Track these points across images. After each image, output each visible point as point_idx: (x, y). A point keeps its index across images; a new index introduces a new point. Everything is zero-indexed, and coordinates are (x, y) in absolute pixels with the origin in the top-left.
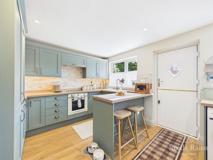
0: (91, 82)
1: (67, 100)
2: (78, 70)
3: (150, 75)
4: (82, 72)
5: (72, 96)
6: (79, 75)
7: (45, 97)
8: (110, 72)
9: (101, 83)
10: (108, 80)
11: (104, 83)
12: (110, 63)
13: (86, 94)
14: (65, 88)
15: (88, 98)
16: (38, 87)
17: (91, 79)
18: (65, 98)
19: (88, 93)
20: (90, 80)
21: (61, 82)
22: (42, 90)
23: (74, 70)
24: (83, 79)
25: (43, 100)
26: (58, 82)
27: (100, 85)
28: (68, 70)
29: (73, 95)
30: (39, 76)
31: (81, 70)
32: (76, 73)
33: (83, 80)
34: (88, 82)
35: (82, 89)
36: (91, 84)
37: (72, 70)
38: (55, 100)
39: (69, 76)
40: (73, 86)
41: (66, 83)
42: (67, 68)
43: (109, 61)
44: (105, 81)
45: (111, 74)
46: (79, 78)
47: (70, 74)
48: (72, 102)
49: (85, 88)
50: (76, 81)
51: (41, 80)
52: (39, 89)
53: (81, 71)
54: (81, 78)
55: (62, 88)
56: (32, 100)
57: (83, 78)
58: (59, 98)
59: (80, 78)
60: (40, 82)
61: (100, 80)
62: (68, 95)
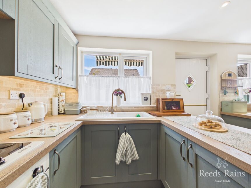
8: (80, 72)
10: (74, 91)
12: (80, 49)
15: (52, 173)
17: (21, 85)
20: (15, 87)
27: (49, 105)
34: (6, 97)
43: (78, 42)
61: (48, 89)
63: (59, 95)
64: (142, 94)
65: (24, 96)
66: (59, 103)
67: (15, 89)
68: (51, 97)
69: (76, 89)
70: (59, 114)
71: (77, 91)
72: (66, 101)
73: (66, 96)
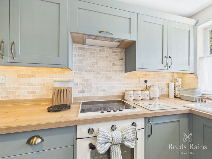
0: (146, 81)
1: (74, 146)
2: (115, 52)
4: (124, 58)
5: (90, 131)
6: (116, 65)
8: (200, 53)
9: (168, 84)
10: (193, 76)
11: (179, 83)
12: (200, 28)
13: (140, 123)
14: (86, 94)
15: (147, 135)
17: (146, 75)
19: (148, 119)
20: (142, 76)
21: (77, 81)
22: (35, 98)
23: (105, 54)
24: (126, 73)
26: (70, 81)
27: (166, 89)
28: (92, 53)
29: (95, 127)
31: (121, 52)
32: (110, 61)
33: (125, 77)
34: (138, 82)
36: (144, 85)
37: (102, 53)
39: (95, 66)
40: (104, 90)
41: (87, 84)
42: (89, 49)
44: (180, 79)
46: (116, 71)
47: (97, 64)
49: (133, 96)
50: (110, 78)
51: (33, 76)
52: (30, 97)
53: (122, 55)
54: (122, 71)
57: (126, 71)
58: (43, 140)
59: (119, 71)
60: (33, 80)
61: (165, 76)
62: (78, 127)
63: (175, 81)
65: (147, 82)
66: (175, 87)
67: (142, 78)
68: (167, 82)
69: (195, 74)
70: (175, 97)
71: (196, 76)
72: (182, 86)
73: (182, 81)
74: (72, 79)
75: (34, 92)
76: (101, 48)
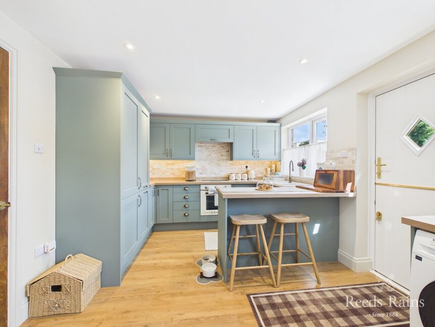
0: (247, 167)
1: (200, 193)
2: (223, 147)
3: (350, 150)
4: (230, 150)
5: (206, 188)
6: (224, 156)
7: (173, 186)
9: (266, 169)
10: (280, 162)
11: (274, 168)
12: (284, 128)
14: (204, 176)
16: (172, 174)
17: (246, 162)
18: (196, 189)
20: (243, 163)
21: (198, 167)
22: (174, 177)
23: (215, 149)
24: (231, 161)
25: (170, 189)
26: (193, 167)
27: (264, 172)
28: (207, 148)
29: (207, 186)
30: (170, 159)
31: (227, 146)
32: (220, 153)
33: (231, 164)
34: (240, 167)
35: (228, 178)
36: (245, 170)
37: (213, 148)
38: (184, 191)
39: (209, 157)
40: (215, 173)
41: (204, 169)
42: (205, 146)
43: (281, 124)
44: (274, 166)
45: (285, 151)
46: (223, 160)
47: (210, 155)
48: (207, 196)
50: (220, 164)
51: (173, 164)
52: (172, 176)
54: (228, 160)
55: (197, 175)
56: (160, 189)
58: (189, 189)
59: (226, 160)
60: (173, 167)
61: (265, 162)
62: (201, 186)
63: (271, 167)
64: (318, 164)
68: (266, 168)
73: (276, 167)
74: (194, 165)
75: (174, 174)
76: (213, 145)
